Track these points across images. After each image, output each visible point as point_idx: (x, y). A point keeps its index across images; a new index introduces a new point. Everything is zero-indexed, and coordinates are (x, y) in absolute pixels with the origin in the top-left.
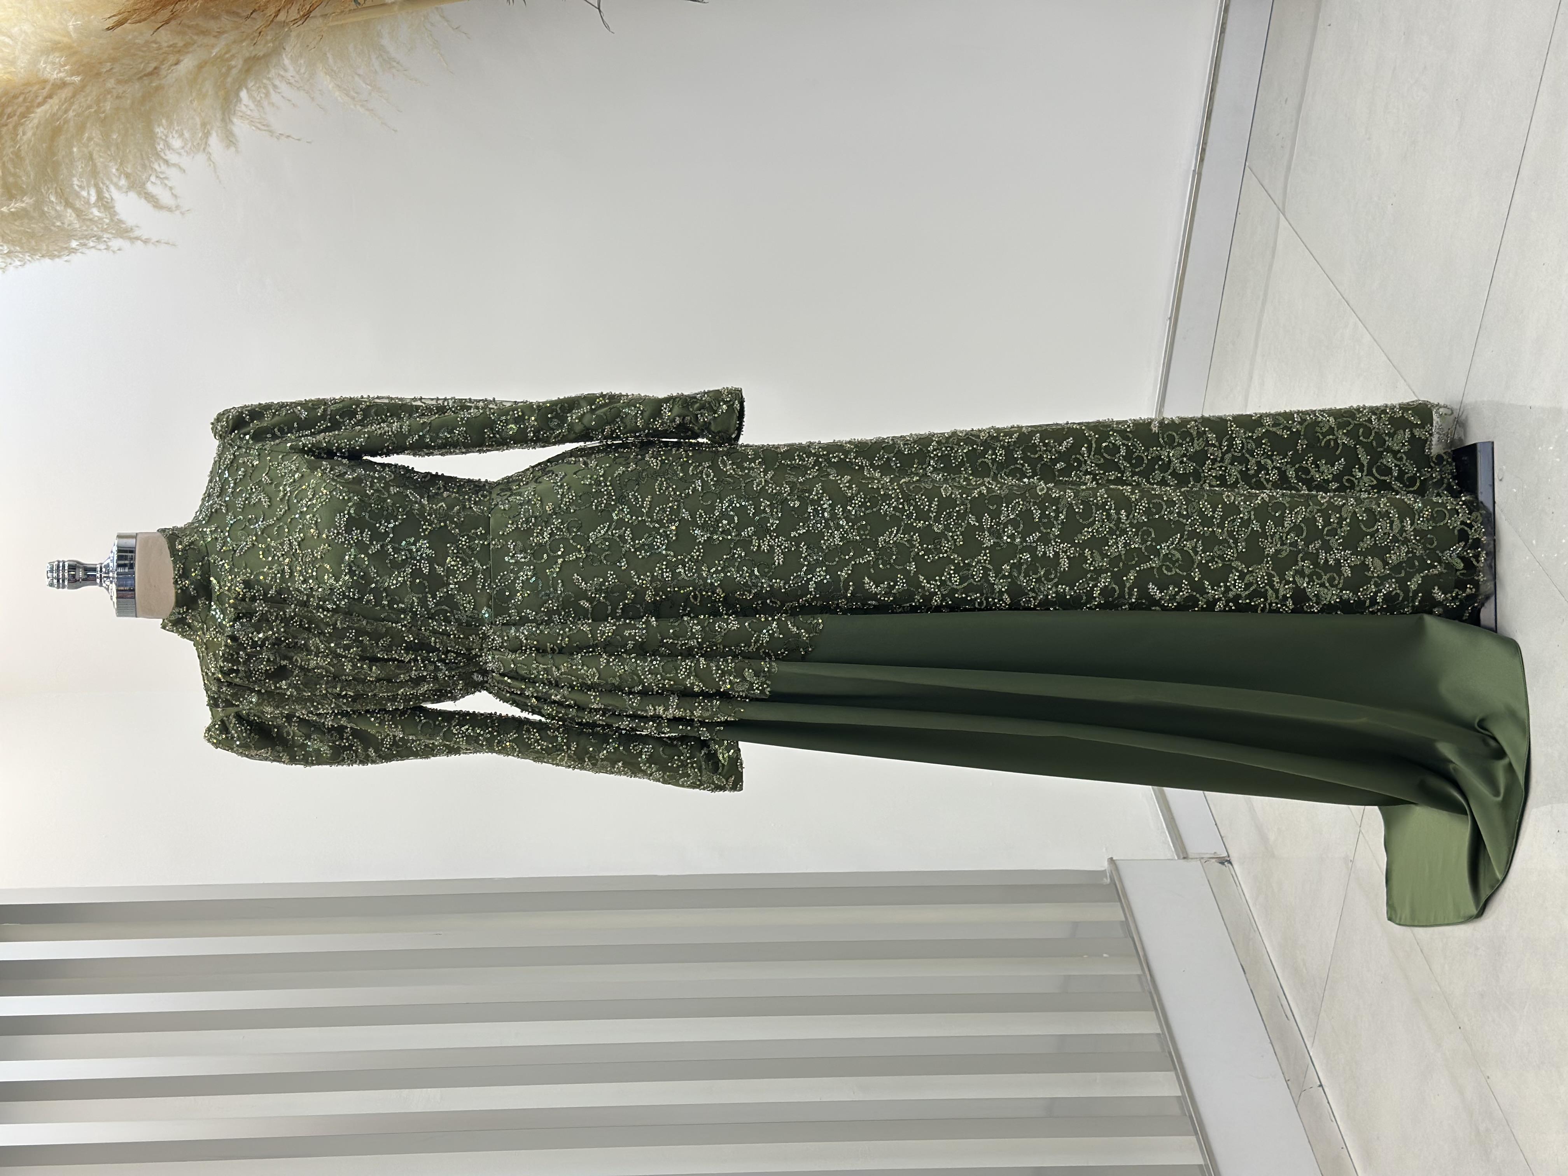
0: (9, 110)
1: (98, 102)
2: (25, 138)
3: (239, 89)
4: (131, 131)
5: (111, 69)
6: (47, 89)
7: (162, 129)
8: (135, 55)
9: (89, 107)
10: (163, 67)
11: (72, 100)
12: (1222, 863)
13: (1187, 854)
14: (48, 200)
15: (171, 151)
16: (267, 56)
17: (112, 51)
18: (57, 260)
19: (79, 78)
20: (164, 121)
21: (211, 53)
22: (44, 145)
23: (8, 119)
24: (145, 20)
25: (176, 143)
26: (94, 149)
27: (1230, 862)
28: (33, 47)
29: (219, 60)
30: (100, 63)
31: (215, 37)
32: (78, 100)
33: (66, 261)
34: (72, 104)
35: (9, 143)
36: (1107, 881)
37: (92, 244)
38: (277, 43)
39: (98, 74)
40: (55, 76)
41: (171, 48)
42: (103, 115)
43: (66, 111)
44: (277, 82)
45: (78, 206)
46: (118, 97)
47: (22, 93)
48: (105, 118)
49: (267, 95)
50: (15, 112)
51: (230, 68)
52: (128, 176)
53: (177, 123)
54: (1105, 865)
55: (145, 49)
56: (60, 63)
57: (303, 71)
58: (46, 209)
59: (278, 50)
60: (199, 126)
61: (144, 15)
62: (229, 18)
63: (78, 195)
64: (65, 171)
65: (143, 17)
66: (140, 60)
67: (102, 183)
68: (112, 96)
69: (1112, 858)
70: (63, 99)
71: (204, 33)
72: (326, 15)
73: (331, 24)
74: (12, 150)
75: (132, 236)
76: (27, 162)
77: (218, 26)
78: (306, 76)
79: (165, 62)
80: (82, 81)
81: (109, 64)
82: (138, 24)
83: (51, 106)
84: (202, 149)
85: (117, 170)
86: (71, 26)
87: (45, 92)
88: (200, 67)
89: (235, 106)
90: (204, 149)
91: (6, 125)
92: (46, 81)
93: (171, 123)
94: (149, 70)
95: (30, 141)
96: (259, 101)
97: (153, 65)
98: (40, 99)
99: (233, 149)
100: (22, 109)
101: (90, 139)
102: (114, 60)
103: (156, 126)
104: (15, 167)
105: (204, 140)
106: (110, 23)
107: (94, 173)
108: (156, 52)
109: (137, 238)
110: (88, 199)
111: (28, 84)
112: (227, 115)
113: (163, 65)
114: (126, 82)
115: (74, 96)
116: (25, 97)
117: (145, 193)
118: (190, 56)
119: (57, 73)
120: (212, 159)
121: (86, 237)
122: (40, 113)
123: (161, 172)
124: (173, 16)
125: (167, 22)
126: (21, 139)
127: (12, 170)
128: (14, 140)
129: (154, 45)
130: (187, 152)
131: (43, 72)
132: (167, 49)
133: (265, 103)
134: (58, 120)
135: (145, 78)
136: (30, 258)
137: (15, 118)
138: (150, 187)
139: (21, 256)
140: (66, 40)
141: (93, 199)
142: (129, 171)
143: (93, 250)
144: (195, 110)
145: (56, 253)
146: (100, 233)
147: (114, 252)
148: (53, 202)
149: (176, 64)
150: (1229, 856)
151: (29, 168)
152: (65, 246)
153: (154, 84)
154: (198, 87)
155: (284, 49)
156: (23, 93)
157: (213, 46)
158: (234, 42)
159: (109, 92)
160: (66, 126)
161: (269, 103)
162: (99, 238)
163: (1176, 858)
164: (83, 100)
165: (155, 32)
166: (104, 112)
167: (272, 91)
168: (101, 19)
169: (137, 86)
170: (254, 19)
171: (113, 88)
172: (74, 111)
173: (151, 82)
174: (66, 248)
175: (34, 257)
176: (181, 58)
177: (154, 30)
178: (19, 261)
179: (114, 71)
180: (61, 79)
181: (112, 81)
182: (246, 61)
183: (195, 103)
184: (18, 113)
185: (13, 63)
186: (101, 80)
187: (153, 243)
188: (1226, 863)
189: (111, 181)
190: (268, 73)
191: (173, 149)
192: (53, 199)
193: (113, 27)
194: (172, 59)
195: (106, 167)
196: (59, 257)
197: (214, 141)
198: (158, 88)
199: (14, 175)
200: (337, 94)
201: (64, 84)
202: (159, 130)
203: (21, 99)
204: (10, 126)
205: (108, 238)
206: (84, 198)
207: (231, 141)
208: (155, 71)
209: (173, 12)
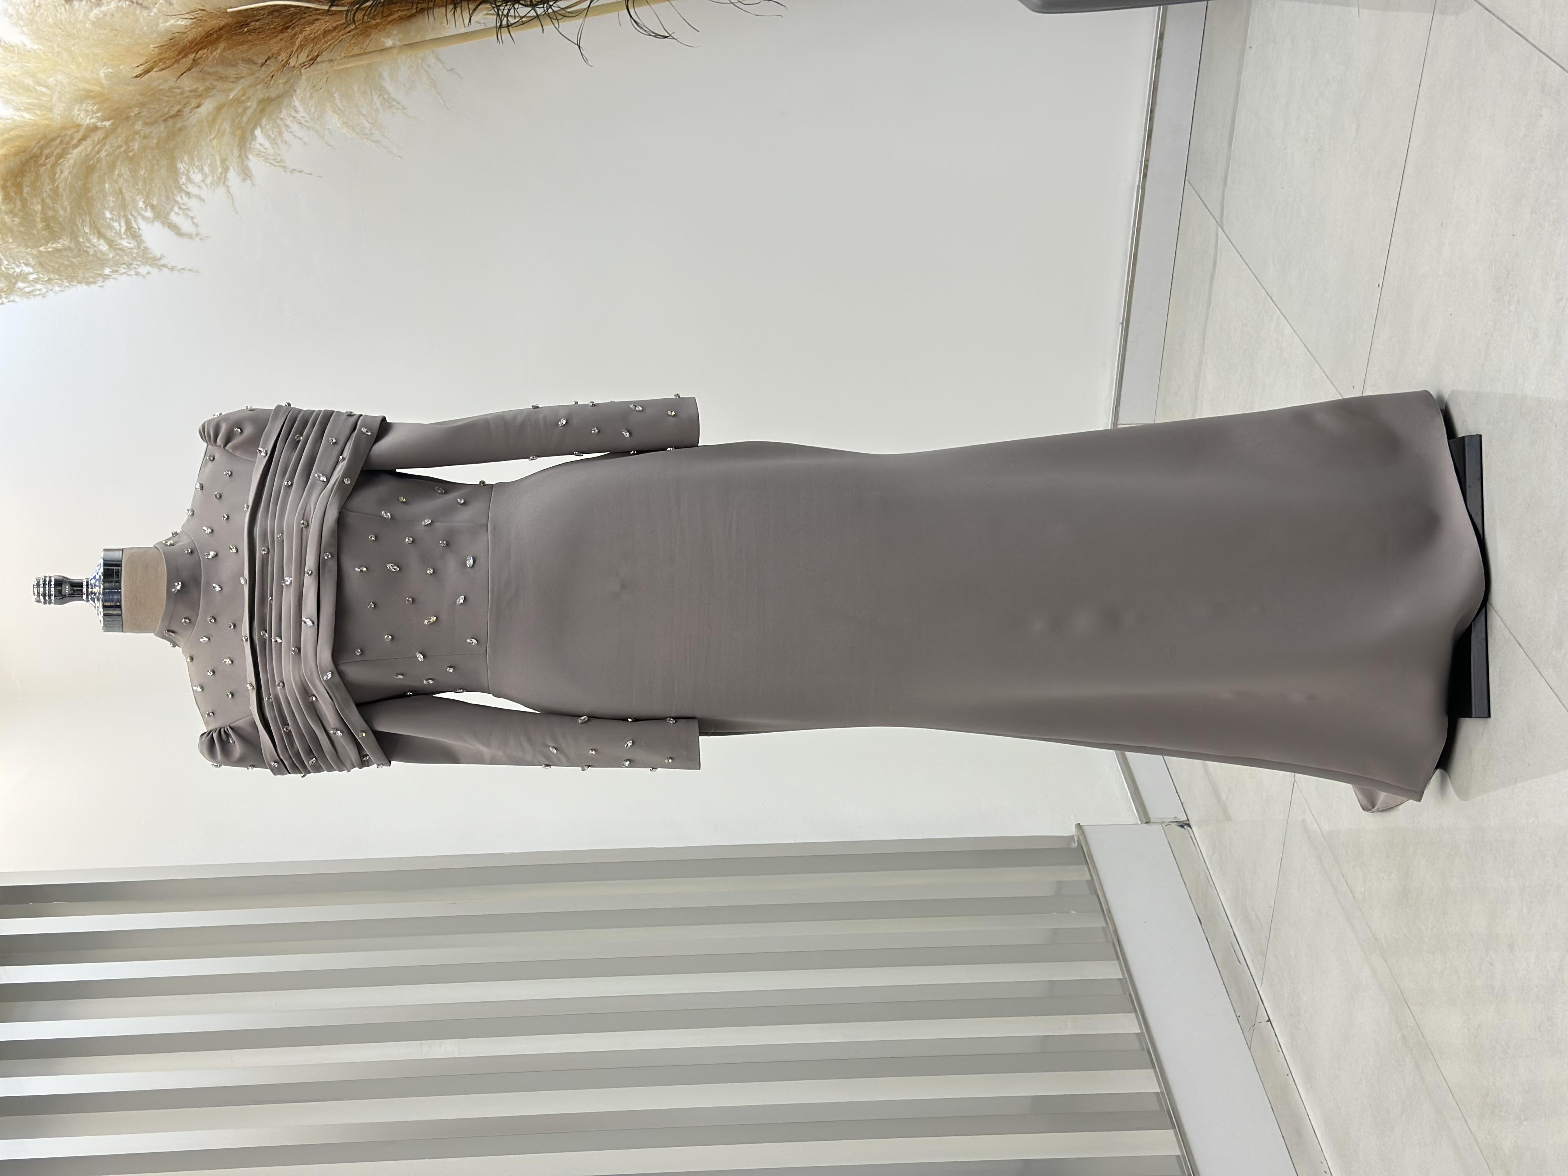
0: (47, 151)
1: (127, 142)
2: (62, 176)
3: (255, 128)
4: (156, 167)
5: (139, 113)
6: (81, 132)
7: (184, 164)
8: (161, 99)
9: (119, 147)
10: (186, 110)
11: (104, 141)
12: (1182, 826)
13: (1149, 818)
14: (82, 231)
15: (193, 185)
16: (280, 97)
17: (139, 97)
18: (93, 286)
19: (110, 123)
20: (186, 158)
21: (229, 96)
22: (80, 183)
23: (46, 159)
24: (169, 67)
25: (197, 177)
26: (123, 185)
27: (1189, 825)
28: (68, 96)
29: (236, 102)
30: (129, 108)
31: (233, 82)
32: (109, 141)
33: (100, 286)
34: (104, 145)
35: (47, 181)
36: (1075, 844)
37: (123, 271)
38: (288, 85)
39: (127, 118)
40: (88, 122)
41: (193, 93)
42: (131, 154)
43: (98, 152)
44: (288, 122)
45: (109, 237)
46: (145, 137)
47: (58, 137)
48: (133, 155)
49: (280, 133)
50: (53, 152)
51: (246, 109)
52: (153, 208)
53: (198, 160)
54: (1072, 831)
55: (169, 94)
56: (92, 108)
57: (313, 110)
58: (81, 240)
59: (288, 93)
60: (218, 163)
61: (168, 63)
62: (244, 65)
63: (111, 228)
64: (99, 205)
65: (167, 65)
66: (165, 104)
67: (132, 215)
68: (139, 137)
69: (1079, 824)
70: (96, 141)
71: (224, 79)
72: (331, 60)
73: (336, 68)
74: (50, 187)
75: (160, 264)
76: (65, 197)
77: (235, 73)
78: (316, 115)
79: (188, 105)
80: (113, 124)
81: (138, 109)
82: (163, 71)
83: (86, 149)
84: (222, 183)
85: (144, 202)
86: (102, 75)
87: (79, 136)
88: (219, 109)
89: (250, 144)
90: (224, 182)
91: (44, 165)
92: (79, 126)
93: (192, 159)
94: (173, 112)
95: (67, 179)
96: (274, 139)
97: (177, 108)
98: (75, 141)
99: (249, 182)
100: (58, 151)
101: (120, 175)
102: (142, 105)
103: (178, 162)
104: (52, 203)
105: (224, 175)
106: (139, 71)
107: (124, 206)
108: (179, 96)
109: (163, 266)
110: (120, 231)
111: (64, 128)
112: (243, 152)
113: (185, 108)
114: (153, 123)
115: (105, 138)
116: (61, 140)
117: (170, 223)
118: (210, 98)
119: (90, 119)
120: (230, 191)
121: (117, 264)
122: (75, 155)
123: (183, 204)
124: (196, 63)
125: (189, 70)
126: (59, 177)
127: (51, 205)
128: (53, 180)
129: (178, 91)
130: (206, 185)
131: (77, 119)
132: (189, 94)
133: (279, 142)
134: (91, 161)
135: (170, 120)
136: (67, 284)
137: (53, 158)
138: (175, 218)
139: (60, 282)
140: (97, 88)
141: (123, 230)
142: (155, 203)
143: (125, 276)
144: (213, 147)
145: (91, 280)
146: (131, 262)
147: (144, 276)
148: (87, 233)
149: (198, 107)
150: (1188, 820)
151: (66, 203)
152: (99, 272)
153: (178, 126)
154: (217, 128)
155: (296, 91)
156: (61, 136)
157: (231, 90)
158: (250, 86)
159: (137, 132)
160: (99, 165)
161: (282, 141)
162: (129, 265)
163: (1140, 823)
164: (115, 141)
165: (179, 78)
166: (131, 152)
167: (284, 129)
168: (130, 67)
169: (162, 127)
170: (268, 65)
171: (142, 130)
172: (105, 151)
173: (175, 123)
174: (100, 275)
175: (71, 283)
176: (203, 102)
177: (178, 76)
178: (58, 286)
179: (142, 114)
180: (93, 124)
181: (140, 123)
182: (261, 102)
183: (215, 142)
184: (55, 153)
185: (50, 109)
186: (130, 123)
187: (178, 270)
188: (1185, 827)
189: (139, 213)
190: (280, 112)
191: (194, 183)
192: (87, 230)
193: (141, 75)
194: (194, 103)
195: (134, 201)
196: (95, 283)
197: (233, 176)
198: (180, 129)
199: (53, 209)
200: (345, 130)
201: (95, 129)
202: (181, 166)
203: (58, 141)
204: (49, 166)
205: (138, 265)
206: (116, 229)
207: (246, 174)
208: (179, 114)
209: (194, 60)
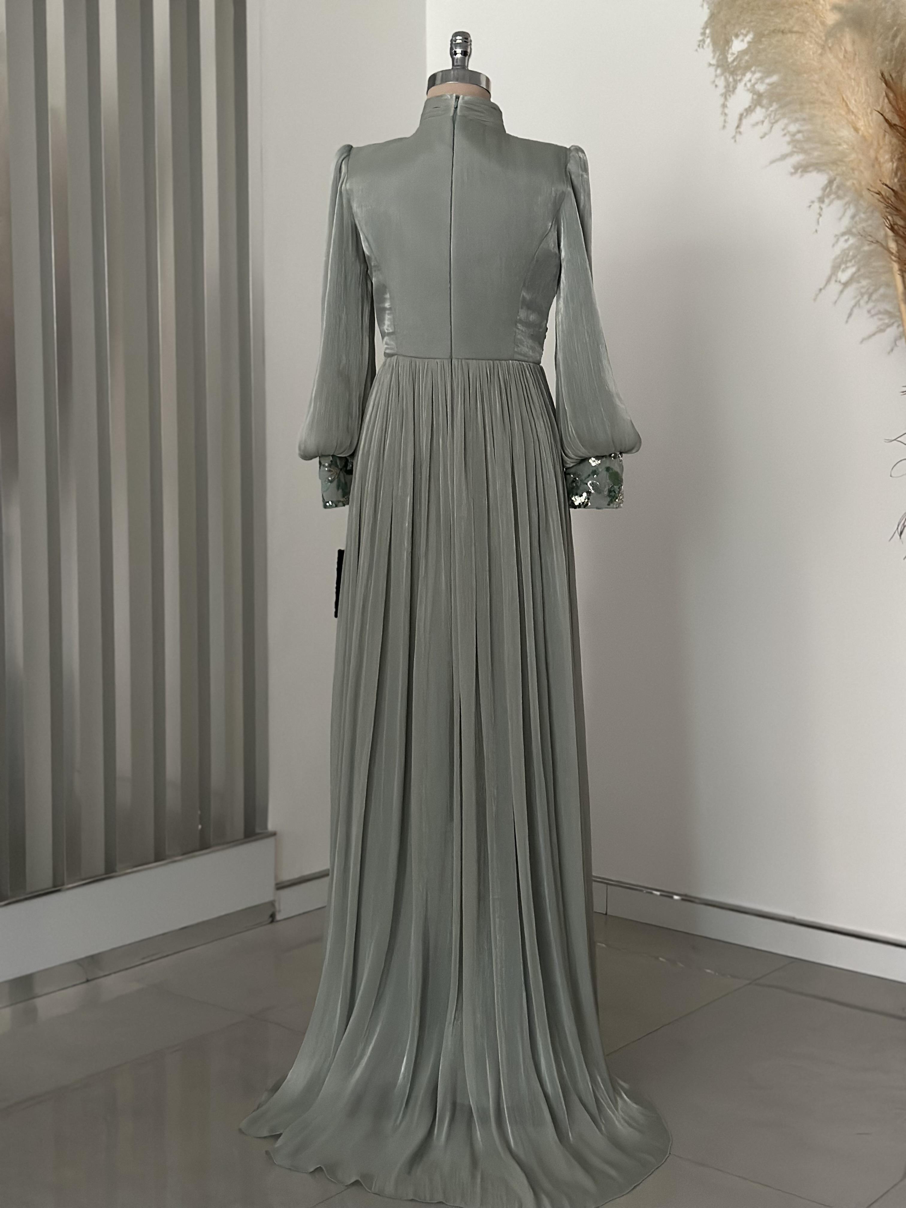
12: (271, 916)
13: (281, 889)
27: (272, 922)
36: (258, 830)
69: (276, 833)
94: (851, 107)
97: (855, 110)
105: (799, 150)
106: (887, 77)
108: (865, 112)
109: (726, 98)
117: (753, 108)
120: (785, 158)
124: (892, 126)
125: (886, 120)
129: (869, 112)
135: (844, 104)
138: (758, 109)
150: (277, 921)
163: (278, 881)
188: (271, 919)
207: (799, 170)
208: (849, 111)
209: (895, 125)
